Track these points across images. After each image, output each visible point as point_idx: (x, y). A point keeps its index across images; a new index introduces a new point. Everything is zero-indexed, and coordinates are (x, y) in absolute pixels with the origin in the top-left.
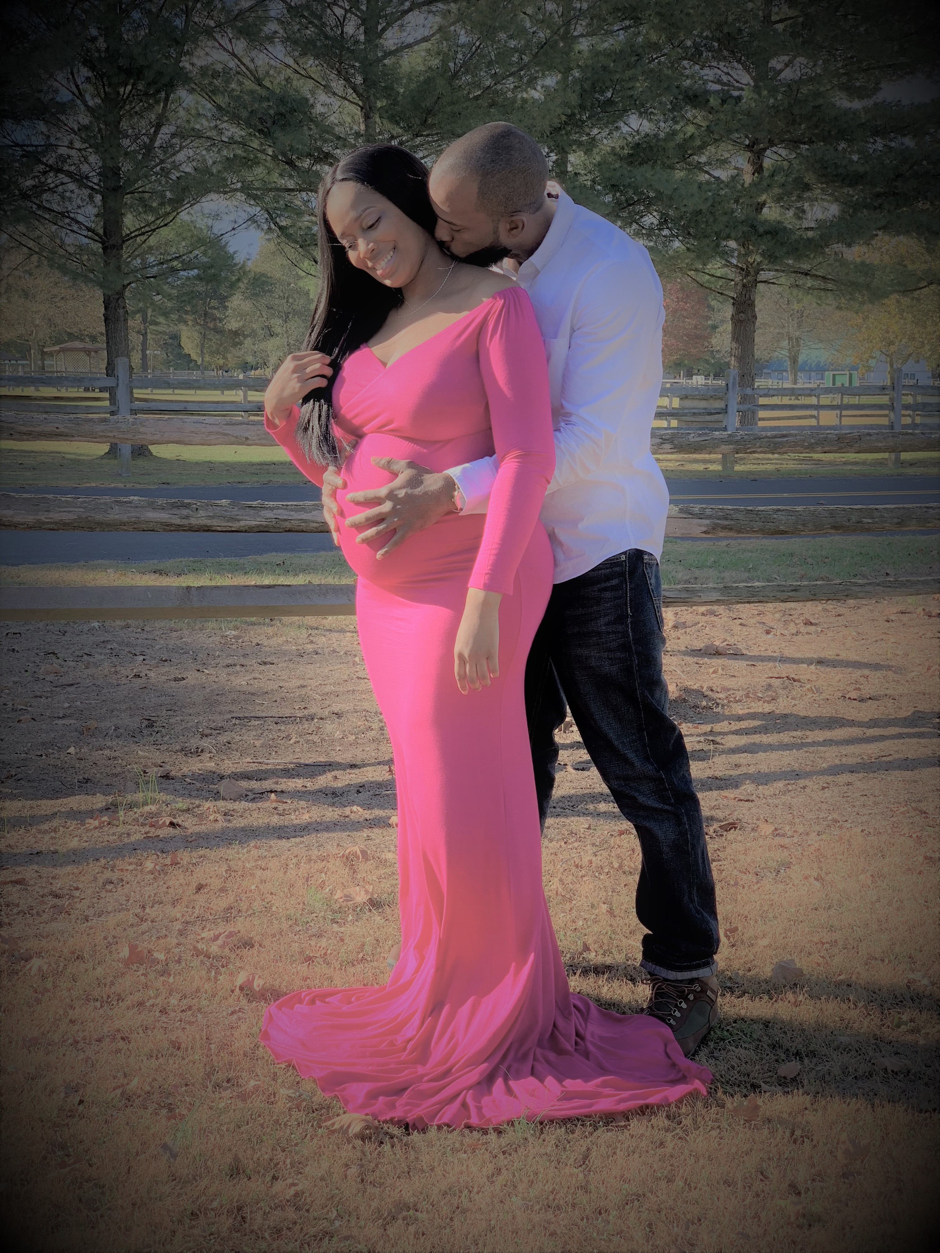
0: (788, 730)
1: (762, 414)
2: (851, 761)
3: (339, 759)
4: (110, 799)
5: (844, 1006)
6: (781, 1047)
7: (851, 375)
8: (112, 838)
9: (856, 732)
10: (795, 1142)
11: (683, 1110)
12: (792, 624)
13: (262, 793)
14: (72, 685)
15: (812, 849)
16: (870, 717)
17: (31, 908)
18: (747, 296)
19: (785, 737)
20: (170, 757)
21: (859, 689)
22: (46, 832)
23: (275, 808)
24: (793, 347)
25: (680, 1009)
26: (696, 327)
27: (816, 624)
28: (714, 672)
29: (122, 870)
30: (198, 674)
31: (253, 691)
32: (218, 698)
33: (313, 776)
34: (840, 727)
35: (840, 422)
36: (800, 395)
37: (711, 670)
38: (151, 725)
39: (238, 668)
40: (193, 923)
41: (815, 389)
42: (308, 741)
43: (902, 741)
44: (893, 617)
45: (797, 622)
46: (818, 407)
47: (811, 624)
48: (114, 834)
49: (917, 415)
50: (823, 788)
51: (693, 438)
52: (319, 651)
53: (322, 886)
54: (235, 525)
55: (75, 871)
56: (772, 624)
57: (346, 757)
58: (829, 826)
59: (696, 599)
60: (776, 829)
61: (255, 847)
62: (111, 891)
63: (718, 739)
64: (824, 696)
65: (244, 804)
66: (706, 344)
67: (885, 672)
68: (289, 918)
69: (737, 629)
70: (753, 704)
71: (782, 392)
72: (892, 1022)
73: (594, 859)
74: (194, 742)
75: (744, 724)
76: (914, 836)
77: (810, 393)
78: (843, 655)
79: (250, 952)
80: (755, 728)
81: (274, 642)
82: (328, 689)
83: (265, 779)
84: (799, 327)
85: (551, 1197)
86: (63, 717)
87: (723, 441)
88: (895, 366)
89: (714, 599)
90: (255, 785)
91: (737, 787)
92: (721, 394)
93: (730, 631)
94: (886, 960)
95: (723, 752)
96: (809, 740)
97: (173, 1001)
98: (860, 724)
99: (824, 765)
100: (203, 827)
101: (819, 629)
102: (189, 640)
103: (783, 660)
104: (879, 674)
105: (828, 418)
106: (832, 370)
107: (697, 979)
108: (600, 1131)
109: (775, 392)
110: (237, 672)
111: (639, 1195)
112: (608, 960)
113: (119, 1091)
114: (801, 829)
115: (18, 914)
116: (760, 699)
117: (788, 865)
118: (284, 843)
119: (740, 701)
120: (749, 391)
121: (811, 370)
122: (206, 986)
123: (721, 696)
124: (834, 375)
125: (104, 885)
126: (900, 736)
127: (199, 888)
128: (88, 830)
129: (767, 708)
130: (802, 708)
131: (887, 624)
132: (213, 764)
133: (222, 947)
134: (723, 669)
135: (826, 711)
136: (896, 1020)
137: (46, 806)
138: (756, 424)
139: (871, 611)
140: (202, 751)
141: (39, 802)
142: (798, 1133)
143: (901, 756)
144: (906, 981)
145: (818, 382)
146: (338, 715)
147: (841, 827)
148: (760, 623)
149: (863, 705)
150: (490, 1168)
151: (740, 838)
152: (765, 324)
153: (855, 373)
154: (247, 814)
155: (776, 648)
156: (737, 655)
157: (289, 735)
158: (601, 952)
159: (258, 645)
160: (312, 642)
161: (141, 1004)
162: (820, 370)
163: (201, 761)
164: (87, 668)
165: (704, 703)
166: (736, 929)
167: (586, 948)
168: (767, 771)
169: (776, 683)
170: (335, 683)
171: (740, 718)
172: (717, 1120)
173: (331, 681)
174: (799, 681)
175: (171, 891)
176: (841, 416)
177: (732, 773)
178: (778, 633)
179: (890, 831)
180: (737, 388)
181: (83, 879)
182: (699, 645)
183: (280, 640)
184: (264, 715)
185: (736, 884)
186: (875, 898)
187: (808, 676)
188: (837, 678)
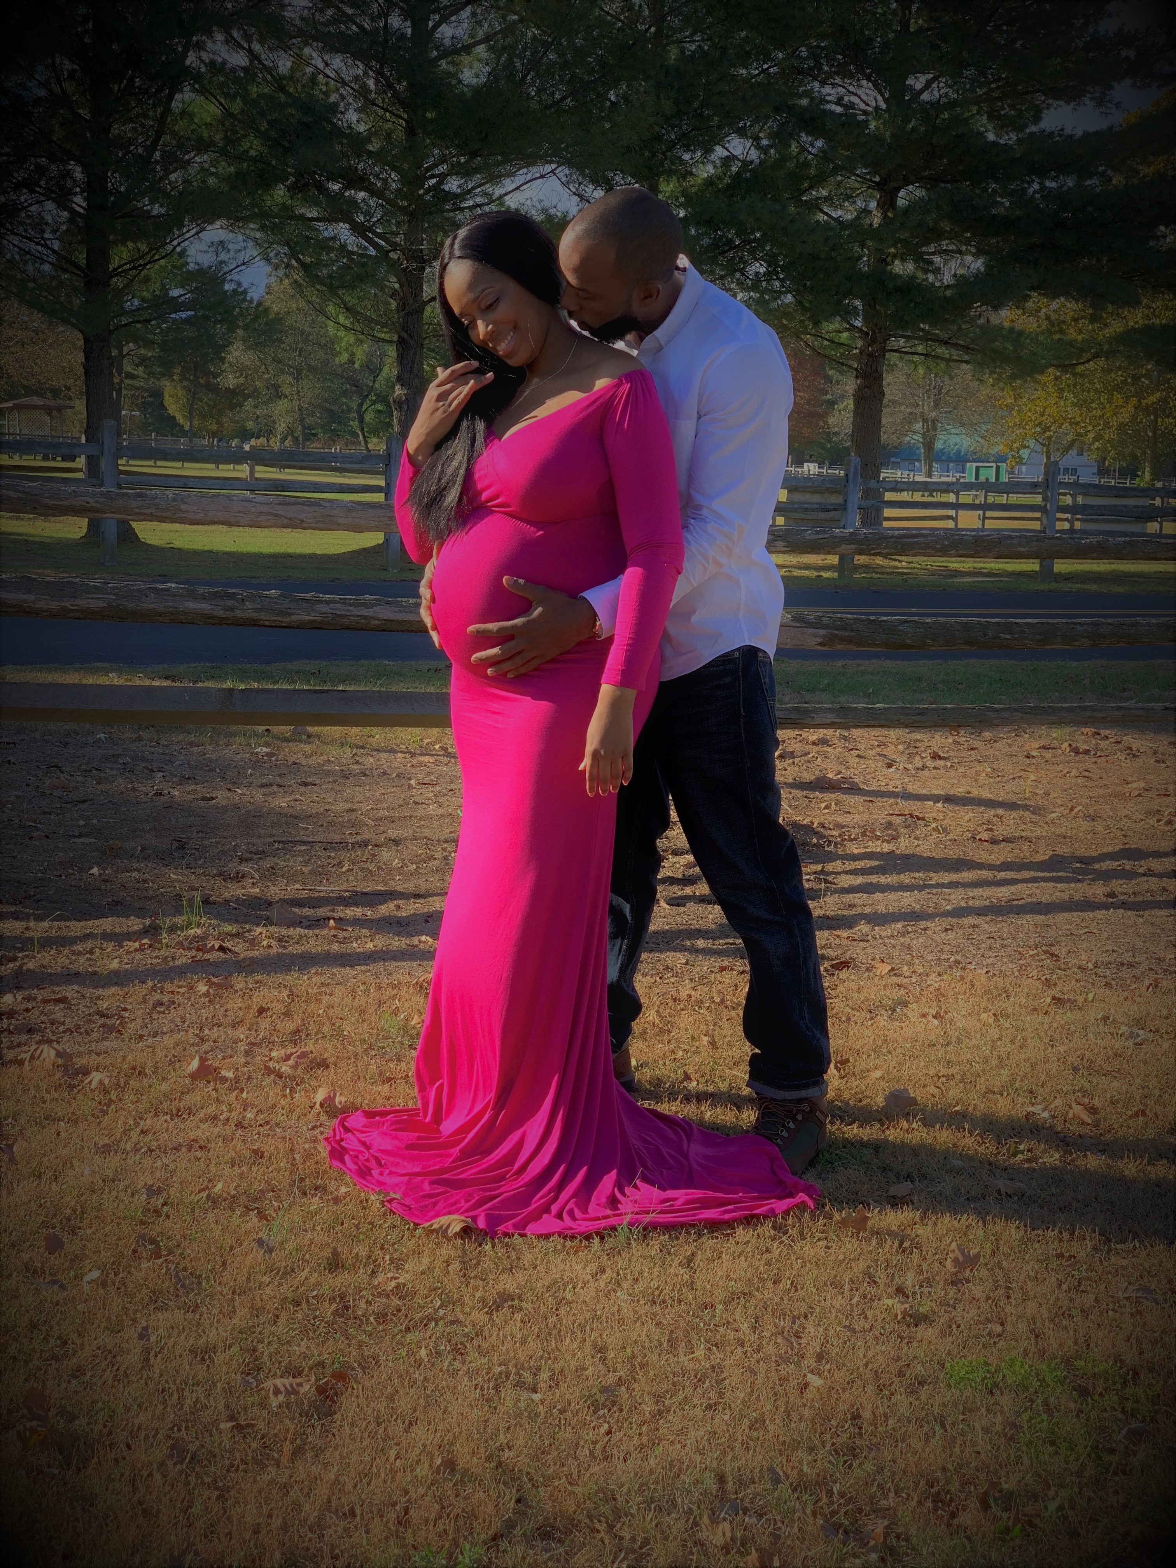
0: (911, 871)
1: (888, 512)
2: (978, 903)
3: (399, 888)
4: (148, 922)
5: (960, 1135)
6: (891, 1170)
7: (998, 468)
8: (155, 961)
9: (986, 874)
10: (903, 1251)
11: (790, 1222)
12: (918, 758)
13: (318, 920)
14: (85, 801)
15: (932, 989)
16: (1002, 860)
17: (78, 1027)
18: (874, 368)
19: (906, 878)
20: (208, 881)
21: (991, 830)
22: (80, 953)
23: (335, 936)
24: (928, 431)
25: (788, 1130)
26: (808, 402)
27: (945, 759)
28: (826, 807)
29: (173, 992)
30: (229, 794)
31: (295, 813)
32: (255, 820)
33: (372, 905)
34: (969, 869)
35: (983, 525)
36: (936, 491)
37: (823, 805)
38: (182, 847)
39: (275, 788)
40: (259, 1045)
41: (953, 483)
42: (362, 869)
43: (1036, 885)
44: (1034, 753)
45: (923, 755)
46: (957, 506)
47: (940, 758)
48: (157, 957)
49: (1077, 519)
50: (946, 930)
51: (809, 535)
52: (367, 772)
53: (396, 1012)
54: (287, 620)
55: (120, 993)
56: (894, 757)
57: (410, 886)
58: (950, 967)
59: (808, 721)
60: (893, 969)
61: (316, 973)
62: (163, 1013)
63: (830, 878)
64: (951, 836)
65: (299, 931)
66: (821, 424)
67: (1021, 813)
68: (363, 1041)
69: (853, 761)
70: (870, 843)
71: (913, 487)
72: (1008, 1150)
73: (693, 993)
74: (233, 867)
75: (859, 864)
76: (1043, 978)
77: (947, 488)
78: (975, 793)
79: (326, 1073)
80: (872, 868)
81: (313, 761)
82: (381, 813)
83: (320, 907)
84: (937, 405)
85: (657, 1293)
86: (80, 836)
87: (843, 540)
88: (1052, 459)
89: (829, 721)
90: (307, 911)
91: (851, 928)
92: (840, 486)
93: (844, 763)
94: (1005, 1094)
95: (836, 891)
96: (933, 882)
97: (249, 1115)
98: (991, 867)
99: (948, 907)
100: (257, 953)
101: (949, 764)
102: (214, 756)
103: (907, 796)
104: (1014, 814)
105: (969, 520)
106: (974, 461)
107: (806, 1099)
108: (704, 1239)
109: (905, 486)
110: (275, 793)
111: (745, 1294)
112: (711, 1089)
113: (204, 1194)
114: (920, 970)
115: (64, 1032)
116: (878, 838)
117: (905, 1004)
118: (347, 970)
119: (855, 839)
120: (873, 484)
121: (949, 460)
122: (283, 1102)
123: (834, 833)
124: (977, 468)
125: (154, 1007)
126: (1034, 880)
127: (261, 1011)
128: (128, 952)
129: (886, 848)
130: (925, 848)
131: (1028, 761)
132: (257, 890)
133: (295, 1067)
134: (836, 804)
135: (953, 853)
136: (1012, 1149)
137: (77, 927)
138: (881, 524)
139: (1010, 745)
140: (243, 876)
141: (68, 924)
142: (906, 1244)
143: (1034, 900)
144: (1024, 1113)
145: (958, 475)
146: (396, 842)
147: (963, 968)
148: (880, 755)
149: (996, 848)
150: (592, 1267)
151: (853, 977)
152: (894, 402)
153: (1003, 466)
154: (303, 941)
155: (898, 783)
156: (854, 789)
157: (340, 863)
158: (703, 1080)
159: (295, 764)
160: (357, 763)
161: (215, 1118)
162: (960, 460)
163: (243, 887)
164: (98, 783)
165: (815, 841)
166: (848, 1060)
167: (687, 1077)
168: (884, 911)
169: (897, 820)
170: (388, 808)
171: (854, 858)
172: (822, 1232)
173: (384, 805)
174: (923, 819)
175: (230, 1013)
176: (984, 518)
177: (845, 913)
178: (901, 767)
179: (1017, 974)
180: (860, 480)
181: (130, 1000)
182: (809, 777)
183: (321, 759)
184: (310, 839)
185: (849, 1019)
186: (997, 1036)
187: (934, 815)
188: (967, 818)
